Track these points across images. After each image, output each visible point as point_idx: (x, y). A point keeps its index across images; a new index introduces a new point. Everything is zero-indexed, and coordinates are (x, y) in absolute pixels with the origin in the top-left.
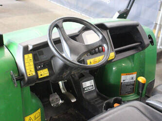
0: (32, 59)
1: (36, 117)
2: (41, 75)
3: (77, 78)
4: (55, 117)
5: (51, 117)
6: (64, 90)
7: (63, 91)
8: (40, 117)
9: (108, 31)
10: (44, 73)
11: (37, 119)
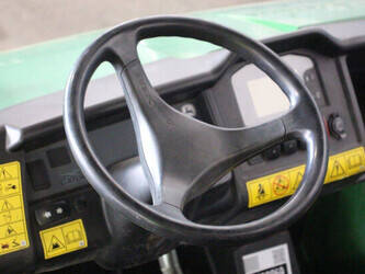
0: (18, 182)
9: (343, 60)
10: (67, 238)
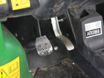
1: (12, 69)
2: (17, 5)
3: (78, 17)
4: (43, 69)
5: (38, 69)
6: (59, 33)
7: (57, 34)
8: (19, 69)
11: (14, 72)
